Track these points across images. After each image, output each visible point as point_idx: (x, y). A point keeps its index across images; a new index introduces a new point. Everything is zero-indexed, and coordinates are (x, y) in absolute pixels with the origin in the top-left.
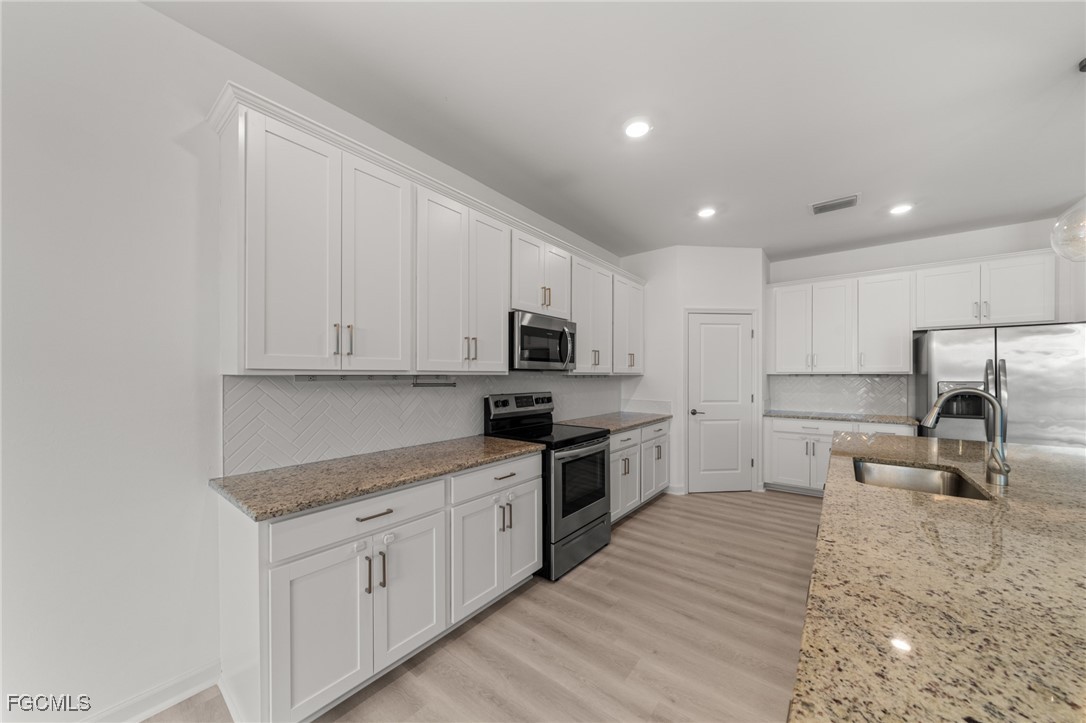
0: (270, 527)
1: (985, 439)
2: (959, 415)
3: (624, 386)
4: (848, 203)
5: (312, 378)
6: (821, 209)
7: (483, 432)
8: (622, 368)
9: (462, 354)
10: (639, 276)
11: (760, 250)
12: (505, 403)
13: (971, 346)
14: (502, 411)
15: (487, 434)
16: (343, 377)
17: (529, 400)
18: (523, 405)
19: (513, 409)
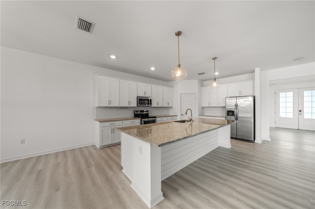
0: (100, 123)
1: (234, 120)
2: (231, 115)
3: (170, 109)
4: (204, 73)
5: (106, 107)
6: (200, 74)
7: (134, 116)
8: (166, 105)
9: (128, 104)
10: (171, 86)
11: (197, 80)
12: (138, 112)
13: (232, 101)
14: (137, 113)
15: (134, 117)
16: (111, 107)
17: (143, 111)
18: (141, 112)
19: (139, 113)
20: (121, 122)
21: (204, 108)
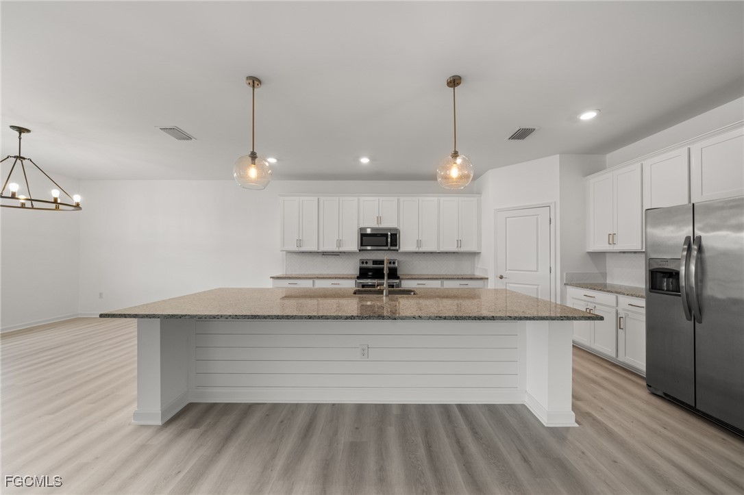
4: (528, 132)
6: (519, 138)
9: (336, 245)
12: (367, 263)
14: (364, 265)
17: (382, 262)
18: (376, 264)
19: (370, 265)
20: (311, 281)
21: (608, 257)
